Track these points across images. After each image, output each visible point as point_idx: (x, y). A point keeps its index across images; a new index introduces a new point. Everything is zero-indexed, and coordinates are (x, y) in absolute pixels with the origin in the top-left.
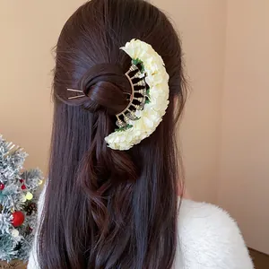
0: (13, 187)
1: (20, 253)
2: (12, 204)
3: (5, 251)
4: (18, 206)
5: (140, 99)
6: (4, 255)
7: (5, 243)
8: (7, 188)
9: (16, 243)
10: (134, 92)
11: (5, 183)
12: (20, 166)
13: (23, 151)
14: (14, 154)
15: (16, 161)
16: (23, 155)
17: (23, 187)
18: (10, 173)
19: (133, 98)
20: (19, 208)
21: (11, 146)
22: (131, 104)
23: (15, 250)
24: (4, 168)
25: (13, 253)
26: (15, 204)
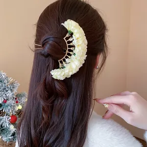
0: (11, 102)
1: (14, 138)
2: (11, 111)
3: (6, 136)
4: (13, 112)
5: (71, 53)
6: (6, 139)
7: (6, 132)
8: (8, 102)
9: (12, 132)
10: (68, 48)
11: (7, 99)
12: (15, 91)
13: (17, 82)
14: (12, 84)
15: (13, 88)
16: (17, 85)
17: (17, 102)
18: (10, 94)
19: (67, 52)
20: (14, 113)
21: (11, 80)
22: (66, 55)
23: (12, 136)
24: (7, 91)
25: (10, 138)
26: (12, 111)
